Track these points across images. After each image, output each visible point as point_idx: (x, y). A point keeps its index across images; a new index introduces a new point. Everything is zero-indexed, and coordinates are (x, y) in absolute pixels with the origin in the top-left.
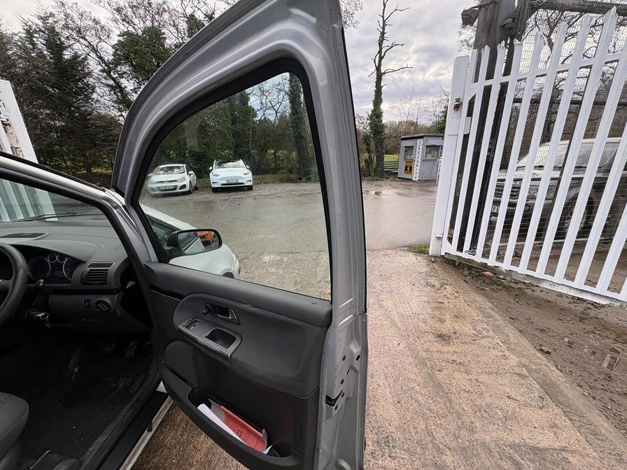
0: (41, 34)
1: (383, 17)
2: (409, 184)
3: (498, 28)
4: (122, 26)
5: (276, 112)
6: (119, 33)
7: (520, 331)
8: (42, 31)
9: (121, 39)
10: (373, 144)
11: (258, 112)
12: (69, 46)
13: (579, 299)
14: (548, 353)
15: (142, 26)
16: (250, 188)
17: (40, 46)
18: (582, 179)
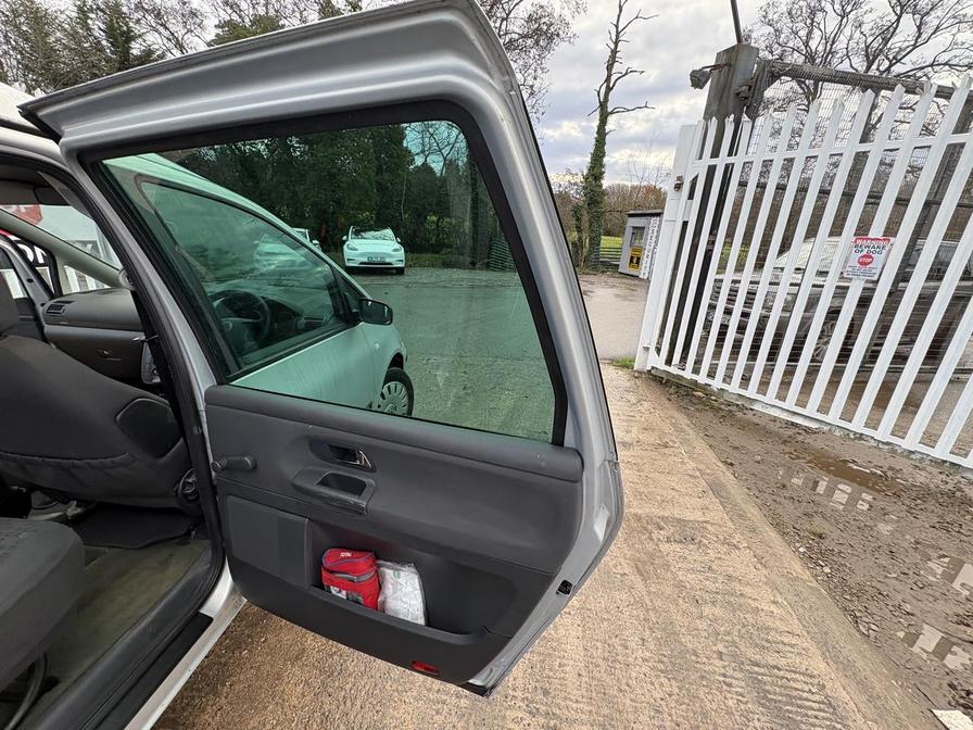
0: (100, 14)
1: (617, 26)
2: (636, 282)
3: (732, 96)
4: (222, 13)
5: (445, 159)
6: (217, 23)
7: (711, 446)
8: (102, 10)
9: (219, 31)
10: (585, 218)
11: (416, 157)
12: (140, 36)
13: (793, 424)
14: (732, 464)
15: (251, 12)
16: (400, 271)
17: (97, 33)
18: (847, 288)
